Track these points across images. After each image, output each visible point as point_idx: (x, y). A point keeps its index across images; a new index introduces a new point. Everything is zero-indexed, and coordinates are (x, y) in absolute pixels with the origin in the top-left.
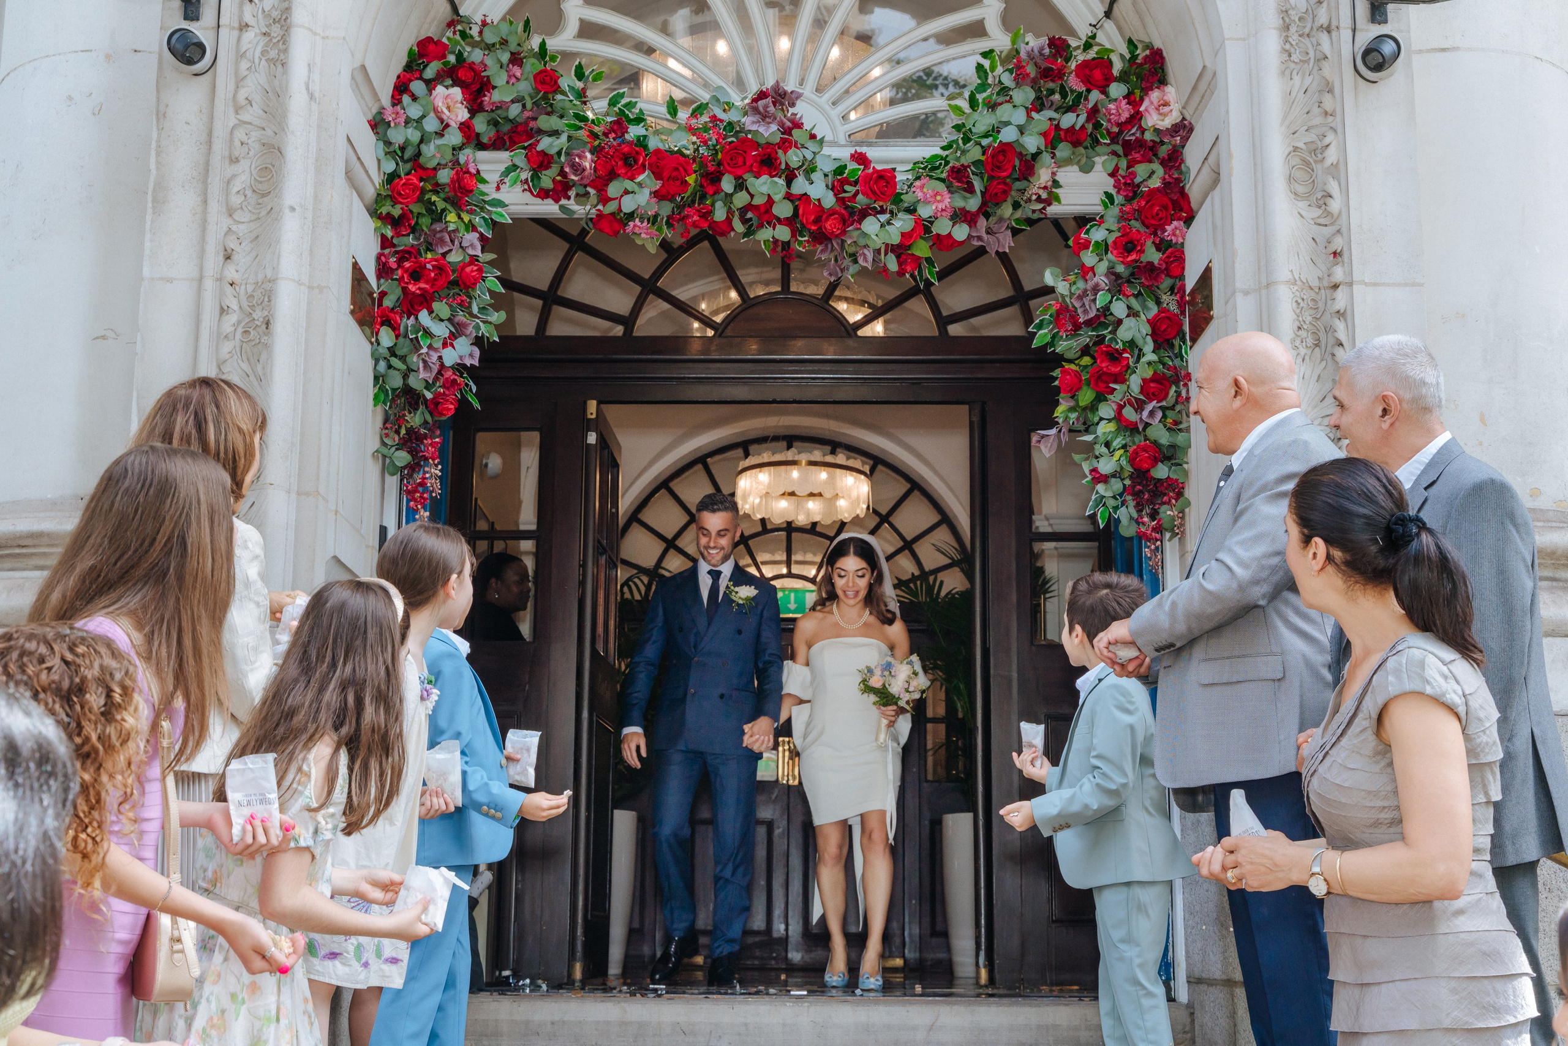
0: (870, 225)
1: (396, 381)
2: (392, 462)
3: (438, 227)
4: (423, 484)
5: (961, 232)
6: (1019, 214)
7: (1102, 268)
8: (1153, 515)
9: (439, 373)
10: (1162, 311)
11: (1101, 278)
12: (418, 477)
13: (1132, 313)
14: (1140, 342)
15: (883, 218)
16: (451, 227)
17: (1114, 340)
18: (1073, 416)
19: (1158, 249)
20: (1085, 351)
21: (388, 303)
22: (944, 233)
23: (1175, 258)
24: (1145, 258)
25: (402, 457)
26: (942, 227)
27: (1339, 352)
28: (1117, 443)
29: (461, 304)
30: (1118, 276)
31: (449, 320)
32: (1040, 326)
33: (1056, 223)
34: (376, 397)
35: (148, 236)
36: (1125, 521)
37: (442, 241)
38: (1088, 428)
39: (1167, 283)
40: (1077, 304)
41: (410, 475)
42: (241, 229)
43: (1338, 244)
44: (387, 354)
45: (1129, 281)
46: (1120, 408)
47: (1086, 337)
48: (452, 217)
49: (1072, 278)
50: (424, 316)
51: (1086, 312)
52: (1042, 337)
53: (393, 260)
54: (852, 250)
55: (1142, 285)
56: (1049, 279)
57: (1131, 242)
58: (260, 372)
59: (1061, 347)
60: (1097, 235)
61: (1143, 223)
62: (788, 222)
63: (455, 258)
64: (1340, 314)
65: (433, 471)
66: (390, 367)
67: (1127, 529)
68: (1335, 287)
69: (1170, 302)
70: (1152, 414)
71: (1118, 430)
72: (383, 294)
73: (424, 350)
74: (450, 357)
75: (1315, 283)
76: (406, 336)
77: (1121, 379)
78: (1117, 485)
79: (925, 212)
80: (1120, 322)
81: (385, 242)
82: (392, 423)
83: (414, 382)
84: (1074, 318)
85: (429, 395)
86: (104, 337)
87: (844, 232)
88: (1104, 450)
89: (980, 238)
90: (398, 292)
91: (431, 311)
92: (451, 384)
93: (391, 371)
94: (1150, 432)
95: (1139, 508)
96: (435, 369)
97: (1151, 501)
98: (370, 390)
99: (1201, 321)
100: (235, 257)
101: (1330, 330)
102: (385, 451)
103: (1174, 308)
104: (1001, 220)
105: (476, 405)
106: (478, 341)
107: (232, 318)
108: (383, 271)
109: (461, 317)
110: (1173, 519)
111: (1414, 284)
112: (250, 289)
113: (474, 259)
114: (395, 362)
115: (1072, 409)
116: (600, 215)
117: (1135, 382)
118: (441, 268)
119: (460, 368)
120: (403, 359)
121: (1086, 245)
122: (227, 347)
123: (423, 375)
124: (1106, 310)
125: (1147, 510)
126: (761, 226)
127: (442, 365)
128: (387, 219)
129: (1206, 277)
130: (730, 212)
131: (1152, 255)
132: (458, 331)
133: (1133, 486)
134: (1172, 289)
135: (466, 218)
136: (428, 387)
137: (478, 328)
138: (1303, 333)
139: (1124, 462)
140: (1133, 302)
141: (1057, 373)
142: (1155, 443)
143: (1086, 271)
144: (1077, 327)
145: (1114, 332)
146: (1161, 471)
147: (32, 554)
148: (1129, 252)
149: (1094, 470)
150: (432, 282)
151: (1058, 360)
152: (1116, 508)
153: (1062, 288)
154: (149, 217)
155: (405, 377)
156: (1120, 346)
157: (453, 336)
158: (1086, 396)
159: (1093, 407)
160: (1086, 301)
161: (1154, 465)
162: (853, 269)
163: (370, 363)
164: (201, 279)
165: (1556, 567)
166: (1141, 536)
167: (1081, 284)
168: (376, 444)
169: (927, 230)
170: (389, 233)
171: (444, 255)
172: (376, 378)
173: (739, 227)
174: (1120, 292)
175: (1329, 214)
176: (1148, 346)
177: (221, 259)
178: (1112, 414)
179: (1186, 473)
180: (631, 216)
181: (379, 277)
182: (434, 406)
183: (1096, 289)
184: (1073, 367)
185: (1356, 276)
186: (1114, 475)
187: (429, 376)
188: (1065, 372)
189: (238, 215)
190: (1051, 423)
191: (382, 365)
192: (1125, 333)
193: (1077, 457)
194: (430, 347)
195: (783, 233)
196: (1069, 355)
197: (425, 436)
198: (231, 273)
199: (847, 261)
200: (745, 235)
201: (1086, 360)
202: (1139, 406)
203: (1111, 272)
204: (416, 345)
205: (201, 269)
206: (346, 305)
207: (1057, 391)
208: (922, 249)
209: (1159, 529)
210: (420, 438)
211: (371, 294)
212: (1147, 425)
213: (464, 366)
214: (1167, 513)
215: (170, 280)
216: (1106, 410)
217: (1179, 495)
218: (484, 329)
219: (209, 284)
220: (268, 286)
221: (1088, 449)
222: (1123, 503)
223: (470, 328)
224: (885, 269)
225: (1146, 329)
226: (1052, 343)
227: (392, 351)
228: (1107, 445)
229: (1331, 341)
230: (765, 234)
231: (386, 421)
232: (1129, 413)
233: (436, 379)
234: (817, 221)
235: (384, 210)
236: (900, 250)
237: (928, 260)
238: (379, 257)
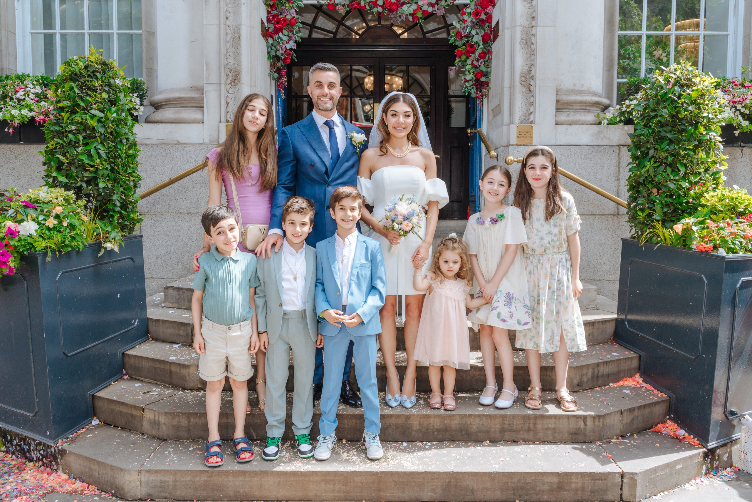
0: (405, 7)
1: (273, 53)
2: (273, 77)
3: (284, 7)
4: (282, 83)
5: (430, 10)
6: (447, 3)
7: (469, 20)
8: (481, 91)
9: (285, 51)
10: (486, 33)
11: (469, 23)
12: (281, 81)
13: (477, 34)
14: (479, 42)
15: (408, 5)
16: (287, 8)
17: (472, 41)
18: (460, 63)
19: (485, 14)
20: (464, 44)
21: (270, 30)
22: (425, 10)
23: (489, 18)
24: (481, 17)
25: (276, 75)
26: (425, 8)
27: (532, 46)
28: (471, 71)
29: (291, 31)
30: (473, 22)
31: (288, 36)
32: (451, 37)
33: (457, 6)
34: (268, 58)
35: (204, 12)
36: (473, 93)
37: (284, 12)
38: (464, 66)
39: (487, 24)
40: (462, 31)
41: (278, 81)
42: (230, 10)
43: (534, 15)
44: (271, 45)
45: (477, 24)
46: (473, 61)
47: (464, 40)
48: (287, 5)
49: (461, 23)
50: (280, 34)
51: (464, 33)
52: (452, 40)
53: (271, 18)
54: (400, 14)
55: (480, 25)
56: (454, 23)
57: (478, 12)
58: (238, 51)
59: (457, 43)
60: (468, 10)
61: (481, 7)
62: (381, 6)
63: (288, 17)
64: (533, 35)
65: (285, 79)
66: (272, 49)
67: (473, 95)
68: (533, 27)
69: (488, 30)
70: (481, 63)
71: (472, 68)
72: (269, 28)
73: (281, 44)
74: (288, 46)
75: (527, 26)
76: (276, 40)
77: (473, 53)
78: (471, 83)
79: (420, 3)
80: (473, 36)
81: (269, 13)
82: (272, 66)
83: (279, 54)
84: (461, 35)
85: (283, 58)
86: (194, 41)
87: (397, 9)
88: (468, 73)
89: (435, 11)
90: (273, 27)
91: (282, 33)
92: (288, 54)
93: (272, 51)
94: (481, 68)
95: (477, 89)
96: (284, 50)
97: (480, 88)
98: (267, 56)
99: (496, 36)
100: (229, 18)
101: (531, 40)
102: (271, 73)
103: (489, 32)
104: (441, 5)
105: (296, 60)
106: (296, 42)
107: (230, 36)
108: (269, 21)
109: (291, 35)
110: (486, 92)
111: (554, 26)
112: (234, 27)
113: (293, 17)
114: (273, 48)
115: (460, 61)
116: (329, 4)
117: (477, 54)
118: (285, 20)
119: (291, 49)
120: (275, 47)
121: (465, 13)
122: (228, 44)
123: (281, 52)
124: (470, 32)
125: (479, 90)
126: (374, 7)
127: (286, 49)
128: (269, 6)
129: (498, 23)
130: (365, 3)
131: (483, 16)
132: (290, 39)
133: (475, 83)
134: (488, 26)
135: (291, 5)
136: (282, 55)
137: (295, 38)
138: (523, 40)
139: (473, 77)
140: (478, 30)
141: (456, 51)
142: (482, 71)
143: (465, 21)
144: (462, 37)
145: (472, 39)
146: (483, 79)
147: (179, 103)
148: (477, 15)
149: (465, 79)
150: (282, 24)
151: (456, 47)
152: (471, 90)
153: (458, 26)
154: (204, 6)
155: (276, 52)
156: (473, 43)
157: (289, 40)
158: (464, 57)
159: (465, 61)
160: (465, 30)
161: (481, 77)
162: (400, 20)
163: (266, 48)
164: (220, 25)
165: (586, 106)
166: (477, 97)
167: (463, 25)
168: (269, 72)
169: (421, 9)
170: (270, 10)
171: (285, 16)
172: (268, 53)
173: (368, 8)
174: (474, 27)
175: (532, 6)
176: (481, 43)
177: (225, 19)
178: (470, 63)
179: (490, 80)
180: (337, 5)
181: (267, 23)
182: (284, 60)
183: (467, 27)
184: (460, 49)
185: (539, 24)
186: (470, 80)
187: (283, 52)
188: (458, 51)
189: (229, 6)
190: (454, 65)
191: (270, 49)
192: (475, 40)
193: (460, 75)
194: (283, 43)
195: (380, 9)
196: (459, 45)
197: (282, 69)
198: (228, 23)
199: (398, 18)
200: (370, 10)
201: (464, 47)
202: (478, 60)
203: (472, 22)
204: (279, 43)
205: (220, 21)
206: (260, 32)
207: (456, 56)
208: (419, 14)
209: (482, 95)
210: (281, 70)
211: (265, 28)
212: (480, 66)
213: (292, 49)
214: (484, 91)
215: (211, 25)
216: (469, 62)
217: (488, 86)
218: (297, 38)
219: (222, 26)
220: (239, 27)
221: (463, 73)
222: (473, 88)
223: (293, 38)
224: (409, 20)
225: (481, 38)
226: (454, 42)
227: (272, 45)
228: (469, 72)
229: (530, 43)
230: (375, 10)
231: (271, 65)
232: (475, 63)
233: (285, 53)
234: (390, 6)
235: (268, 3)
236: (413, 15)
237: (421, 18)
238: (267, 17)
